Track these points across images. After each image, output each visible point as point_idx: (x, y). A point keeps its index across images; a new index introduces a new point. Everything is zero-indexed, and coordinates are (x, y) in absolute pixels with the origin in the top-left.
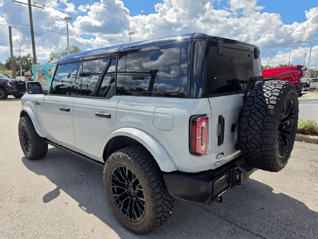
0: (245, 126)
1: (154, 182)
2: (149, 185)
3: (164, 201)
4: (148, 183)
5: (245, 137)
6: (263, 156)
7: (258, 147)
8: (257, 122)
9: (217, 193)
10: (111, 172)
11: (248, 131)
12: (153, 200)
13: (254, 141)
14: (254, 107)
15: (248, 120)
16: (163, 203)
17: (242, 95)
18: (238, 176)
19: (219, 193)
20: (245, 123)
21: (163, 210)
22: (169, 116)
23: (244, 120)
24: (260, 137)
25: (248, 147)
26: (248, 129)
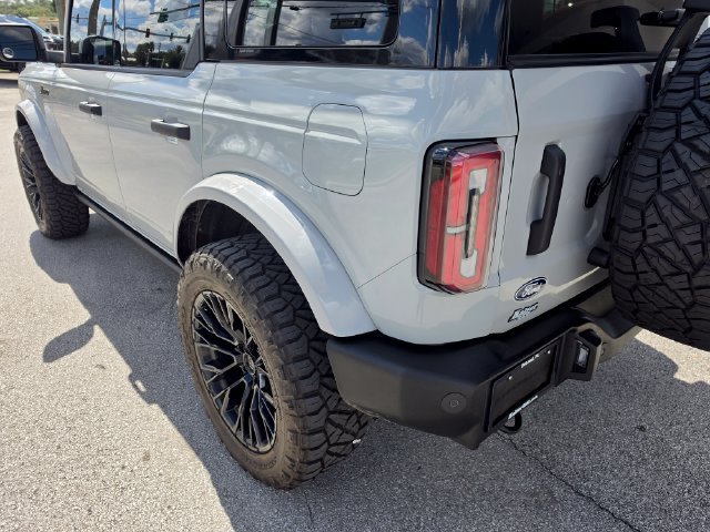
0: (640, 191)
1: (297, 359)
2: (282, 368)
3: (332, 417)
4: (282, 362)
5: (634, 231)
6: (694, 303)
7: (680, 272)
8: (698, 178)
9: (506, 407)
10: (193, 306)
11: (651, 210)
12: (294, 412)
13: (670, 249)
14: (692, 117)
15: (659, 165)
16: (328, 420)
17: (641, 70)
18: (583, 354)
19: (512, 410)
20: (642, 179)
21: (328, 440)
22: (356, 142)
23: (645, 166)
24: (698, 237)
25: (639, 268)
26: (651, 201)
